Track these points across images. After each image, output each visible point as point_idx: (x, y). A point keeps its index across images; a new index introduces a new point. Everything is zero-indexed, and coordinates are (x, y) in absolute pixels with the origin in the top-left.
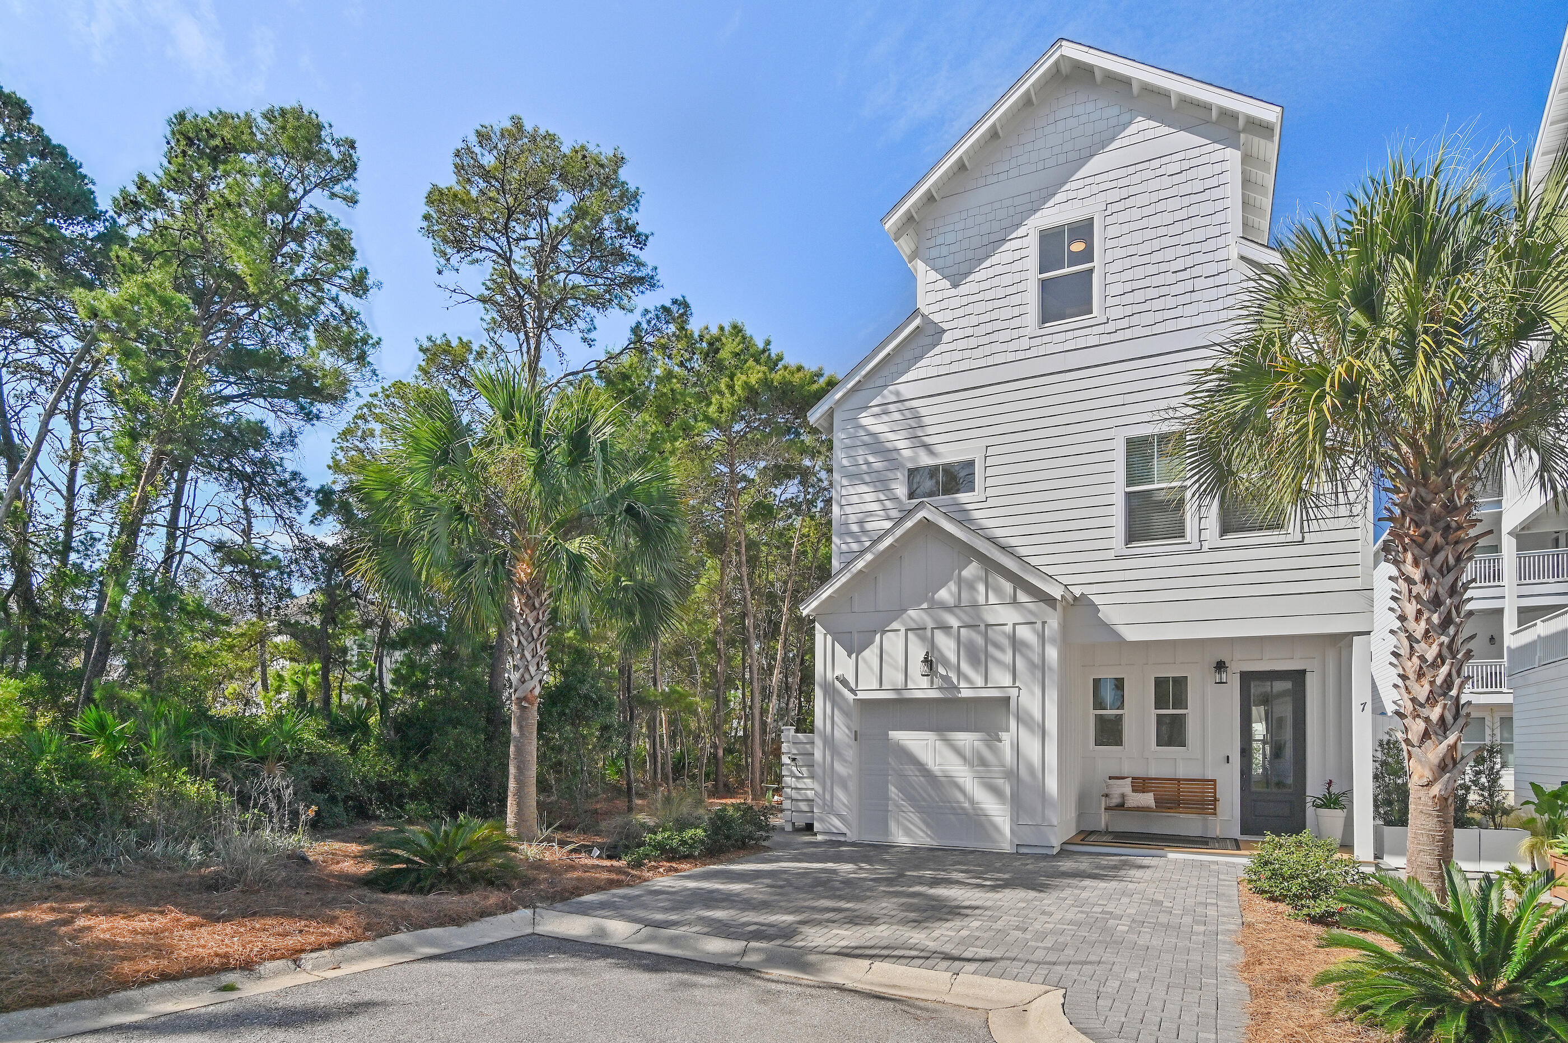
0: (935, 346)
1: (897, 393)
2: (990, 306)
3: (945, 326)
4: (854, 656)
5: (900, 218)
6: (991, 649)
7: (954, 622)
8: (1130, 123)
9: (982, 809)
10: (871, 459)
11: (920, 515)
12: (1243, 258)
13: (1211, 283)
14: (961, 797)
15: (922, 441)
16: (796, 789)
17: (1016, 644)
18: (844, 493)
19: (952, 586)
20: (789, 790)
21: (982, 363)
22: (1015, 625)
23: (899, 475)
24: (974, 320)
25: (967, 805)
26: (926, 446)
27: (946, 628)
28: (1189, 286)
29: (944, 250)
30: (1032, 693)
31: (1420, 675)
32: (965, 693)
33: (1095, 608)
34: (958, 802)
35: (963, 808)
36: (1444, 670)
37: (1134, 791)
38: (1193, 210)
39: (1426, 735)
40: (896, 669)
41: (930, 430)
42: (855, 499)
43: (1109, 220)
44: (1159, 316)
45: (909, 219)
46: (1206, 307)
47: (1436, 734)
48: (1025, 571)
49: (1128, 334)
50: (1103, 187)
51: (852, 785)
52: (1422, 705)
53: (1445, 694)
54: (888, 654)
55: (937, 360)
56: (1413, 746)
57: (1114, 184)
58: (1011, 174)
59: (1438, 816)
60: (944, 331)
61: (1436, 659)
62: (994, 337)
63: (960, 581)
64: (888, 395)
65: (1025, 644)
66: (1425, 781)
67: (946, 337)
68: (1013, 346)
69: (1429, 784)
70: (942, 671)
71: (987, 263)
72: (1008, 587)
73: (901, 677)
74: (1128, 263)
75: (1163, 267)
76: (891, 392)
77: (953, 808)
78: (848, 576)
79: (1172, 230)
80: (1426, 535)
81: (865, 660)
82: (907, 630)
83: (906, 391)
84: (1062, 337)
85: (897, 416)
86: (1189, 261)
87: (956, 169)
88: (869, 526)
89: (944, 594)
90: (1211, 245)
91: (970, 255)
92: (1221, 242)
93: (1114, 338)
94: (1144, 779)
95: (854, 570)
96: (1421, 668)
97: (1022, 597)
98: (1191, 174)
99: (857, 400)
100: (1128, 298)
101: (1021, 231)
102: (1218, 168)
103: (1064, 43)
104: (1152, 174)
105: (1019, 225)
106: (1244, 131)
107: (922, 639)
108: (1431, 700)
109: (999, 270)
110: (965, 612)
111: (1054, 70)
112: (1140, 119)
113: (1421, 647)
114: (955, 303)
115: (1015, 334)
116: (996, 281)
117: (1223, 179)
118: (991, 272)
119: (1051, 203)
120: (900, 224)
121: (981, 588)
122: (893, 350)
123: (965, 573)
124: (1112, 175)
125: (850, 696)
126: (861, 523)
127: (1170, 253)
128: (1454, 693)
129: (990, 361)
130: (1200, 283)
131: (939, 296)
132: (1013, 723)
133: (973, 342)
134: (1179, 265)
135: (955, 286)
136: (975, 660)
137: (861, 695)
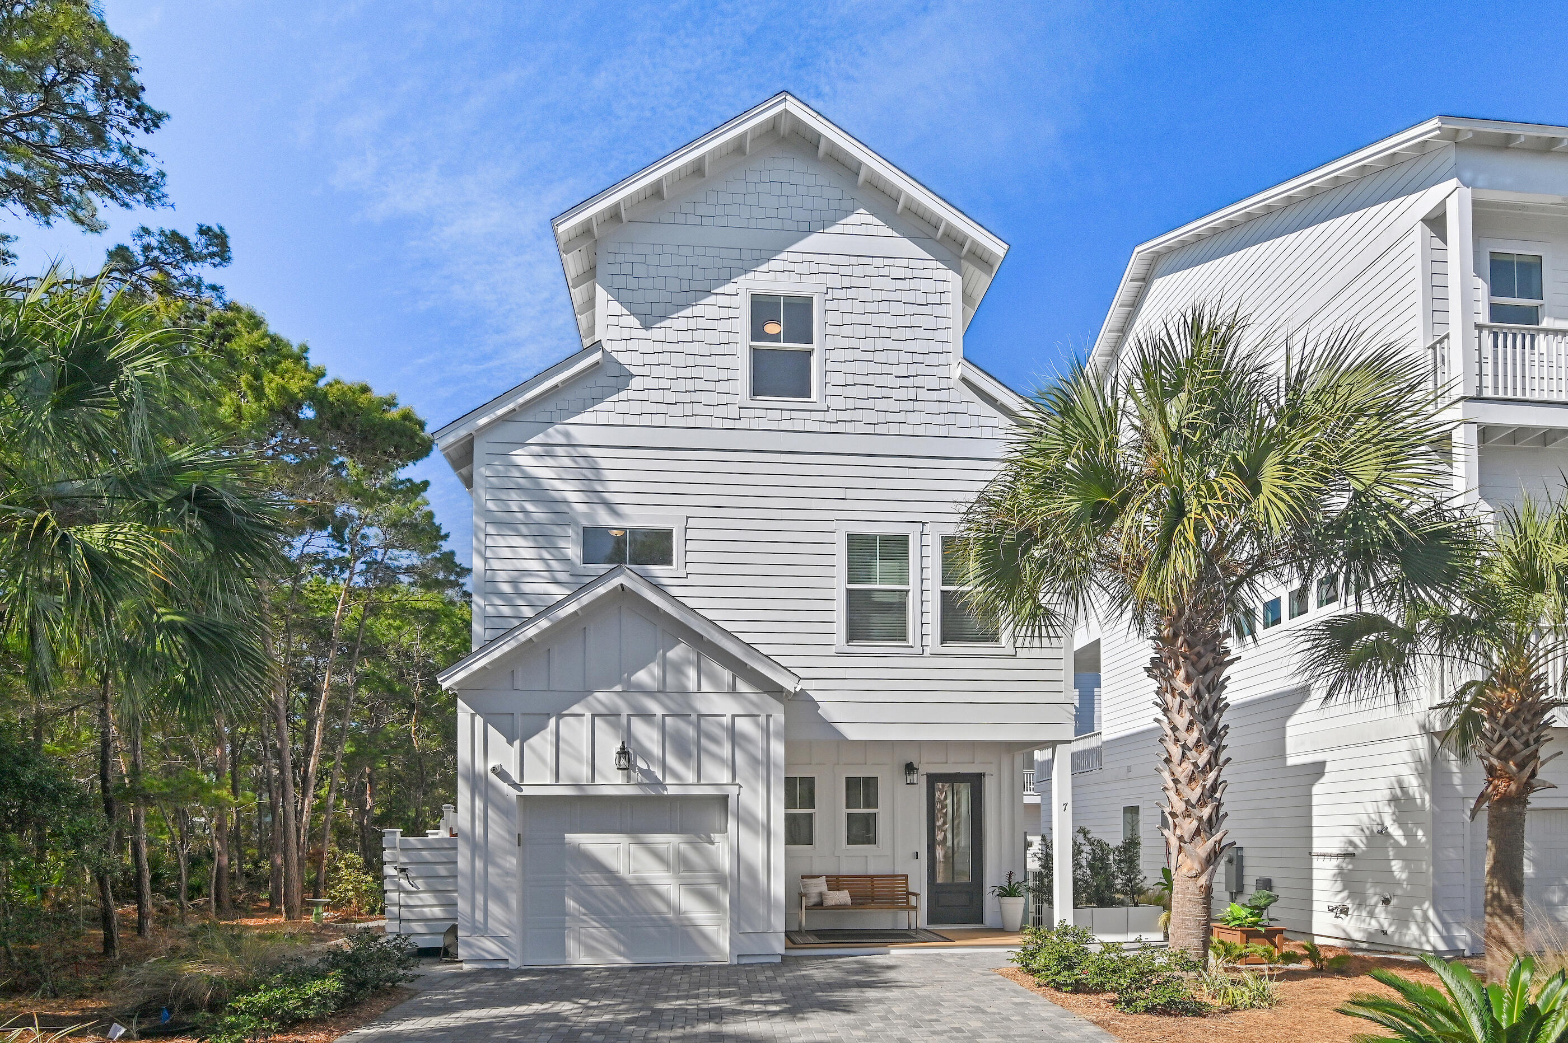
0: (619, 390)
1: (567, 435)
2: (691, 361)
3: (633, 370)
4: (517, 743)
5: (575, 227)
6: (704, 742)
7: (656, 709)
8: (852, 212)
9: (689, 919)
10: (530, 507)
11: (616, 582)
12: (964, 380)
13: (933, 395)
14: (662, 907)
15: (602, 498)
16: (407, 906)
17: (735, 736)
18: (489, 542)
19: (655, 669)
20: (395, 909)
21: (682, 422)
22: (734, 716)
23: (570, 532)
24: (672, 373)
25: (671, 915)
26: (607, 504)
27: (647, 716)
28: (911, 394)
29: (633, 283)
30: (755, 791)
31: (1191, 779)
32: (671, 791)
33: (814, 704)
34: (659, 913)
35: (665, 920)
36: (1212, 775)
37: (829, 889)
38: (916, 321)
39: (1197, 832)
40: (579, 760)
41: (613, 486)
42: (507, 553)
43: (829, 305)
44: (882, 417)
45: (586, 231)
46: (928, 419)
47: (1205, 831)
48: (753, 658)
49: (850, 428)
50: (823, 268)
51: (514, 901)
52: (1193, 806)
53: (1211, 796)
54: (566, 742)
55: (623, 407)
56: (1185, 843)
57: (835, 269)
58: (718, 221)
59: (1204, 903)
60: (632, 376)
61: (1205, 765)
62: (696, 397)
63: (665, 664)
64: (554, 434)
65: (745, 737)
66: (1193, 873)
67: (634, 383)
68: (720, 411)
69: (1197, 876)
70: (641, 764)
71: (688, 312)
72: (726, 675)
73: (585, 772)
74: (849, 355)
75: (886, 369)
76: (557, 431)
77: (652, 920)
78: (513, 644)
79: (895, 334)
80: (1199, 656)
81: (532, 749)
82: (593, 716)
83: (580, 435)
84: (777, 415)
85: (567, 462)
86: (912, 370)
87: (649, 193)
88: (526, 588)
89: (642, 676)
90: (933, 359)
91: (666, 296)
92: (943, 359)
93: (834, 428)
94: (837, 877)
95: (522, 638)
96: (1193, 772)
97: (742, 687)
98: (915, 284)
99: (510, 432)
100: (850, 391)
101: (730, 288)
102: (940, 287)
103: (788, 97)
104: (876, 272)
105: (726, 281)
106: (965, 258)
107: (615, 726)
108: (1202, 802)
109: (702, 323)
110: (672, 699)
111: (771, 125)
112: (862, 211)
113: (1192, 754)
114: (646, 346)
115: (722, 399)
116: (698, 335)
117: (945, 298)
118: (692, 324)
119: (764, 267)
120: (573, 235)
121: (692, 673)
122: (564, 382)
123: (670, 654)
124: (833, 259)
125: (512, 792)
126: (514, 583)
127: (893, 357)
128: (1217, 795)
129: (691, 422)
130: (923, 394)
131: (626, 334)
132: (732, 824)
133: (669, 397)
134: (902, 370)
135: (647, 327)
136: (683, 752)
137: (527, 791)
